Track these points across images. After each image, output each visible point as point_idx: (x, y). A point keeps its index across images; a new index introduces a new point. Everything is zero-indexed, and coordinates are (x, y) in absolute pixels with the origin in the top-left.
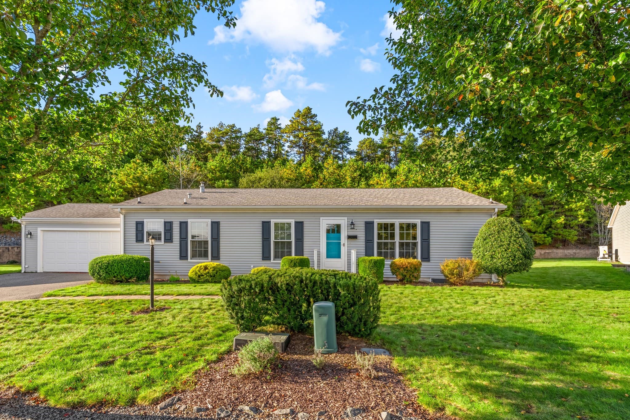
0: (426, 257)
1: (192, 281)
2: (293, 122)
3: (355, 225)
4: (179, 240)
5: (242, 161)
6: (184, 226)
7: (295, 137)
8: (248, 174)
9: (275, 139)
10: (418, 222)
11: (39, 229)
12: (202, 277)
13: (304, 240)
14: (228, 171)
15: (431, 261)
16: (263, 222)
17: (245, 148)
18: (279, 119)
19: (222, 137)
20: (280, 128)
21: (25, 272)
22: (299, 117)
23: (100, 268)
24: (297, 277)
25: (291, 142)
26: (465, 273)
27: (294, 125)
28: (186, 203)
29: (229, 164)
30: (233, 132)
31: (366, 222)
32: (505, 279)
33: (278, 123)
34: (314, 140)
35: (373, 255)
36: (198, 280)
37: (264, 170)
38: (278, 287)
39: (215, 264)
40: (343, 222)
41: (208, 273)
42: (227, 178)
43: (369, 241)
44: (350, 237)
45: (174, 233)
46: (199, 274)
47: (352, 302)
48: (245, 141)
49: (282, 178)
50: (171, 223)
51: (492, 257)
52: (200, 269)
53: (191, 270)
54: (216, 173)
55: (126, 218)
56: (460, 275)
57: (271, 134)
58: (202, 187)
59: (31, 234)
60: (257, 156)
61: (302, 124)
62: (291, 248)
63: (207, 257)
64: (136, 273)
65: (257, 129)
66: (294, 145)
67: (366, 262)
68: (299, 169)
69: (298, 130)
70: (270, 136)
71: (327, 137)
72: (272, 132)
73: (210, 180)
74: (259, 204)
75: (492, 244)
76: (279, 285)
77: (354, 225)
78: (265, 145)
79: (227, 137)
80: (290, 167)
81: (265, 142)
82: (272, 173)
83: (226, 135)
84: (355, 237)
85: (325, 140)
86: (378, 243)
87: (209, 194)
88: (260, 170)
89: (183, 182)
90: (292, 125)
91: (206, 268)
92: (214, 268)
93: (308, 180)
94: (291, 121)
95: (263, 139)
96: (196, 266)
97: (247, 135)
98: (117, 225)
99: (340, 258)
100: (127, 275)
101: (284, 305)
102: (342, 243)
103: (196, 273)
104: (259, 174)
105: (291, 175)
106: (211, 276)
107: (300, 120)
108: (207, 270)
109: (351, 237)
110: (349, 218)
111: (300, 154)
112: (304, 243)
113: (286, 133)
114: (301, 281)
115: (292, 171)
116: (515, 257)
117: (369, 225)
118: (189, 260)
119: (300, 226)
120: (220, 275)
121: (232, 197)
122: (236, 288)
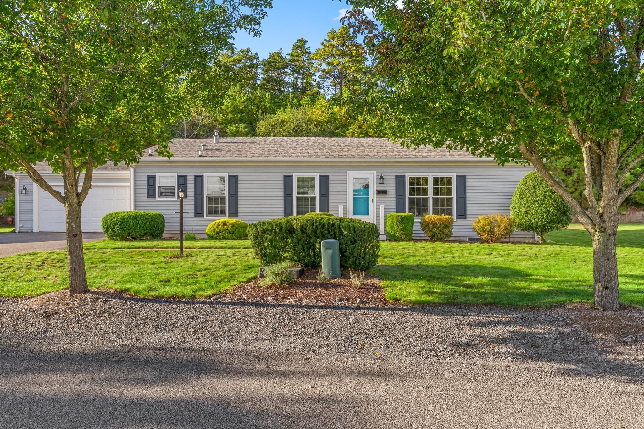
0: (462, 215)
1: (211, 238)
2: (325, 46)
3: (385, 180)
4: (193, 195)
5: (260, 98)
6: (199, 180)
7: (328, 64)
8: (268, 116)
9: (302, 67)
10: (454, 176)
12: (220, 234)
13: (330, 196)
14: (242, 112)
15: (468, 219)
16: (285, 176)
17: (263, 79)
18: (307, 41)
19: (233, 65)
20: (309, 53)
21: (19, 232)
22: (333, 38)
23: (115, 224)
24: (309, 220)
25: (323, 71)
26: (496, 229)
27: (327, 49)
28: (201, 156)
29: (244, 103)
30: (247, 58)
31: (396, 176)
32: (544, 237)
33: (307, 46)
34: (353, 68)
35: (405, 212)
36: (216, 236)
37: (288, 110)
38: (294, 228)
39: (233, 220)
40: (371, 176)
41: (227, 229)
42: (241, 121)
43: (400, 196)
44: (379, 193)
45: (188, 187)
46: (218, 230)
47: (353, 240)
48: (263, 69)
49: (310, 120)
50: (185, 177)
51: (527, 213)
52: (219, 225)
53: (208, 227)
54: (227, 115)
55: (136, 171)
56: (491, 232)
57: (298, 61)
58: (216, 136)
59: (25, 189)
60: (279, 90)
61: (337, 48)
62: (315, 204)
63: (225, 213)
64: (151, 229)
65: (279, 54)
66: (327, 74)
67: (392, 218)
68: (332, 108)
69: (332, 55)
70: (297, 63)
71: (371, 64)
72: (297, 58)
73: (220, 124)
74: (281, 156)
75: (527, 200)
76: (295, 226)
77: (383, 179)
78: (289, 75)
79: (240, 65)
80: (321, 107)
81: (289, 71)
82: (298, 114)
83: (239, 63)
84: (385, 192)
85: (368, 68)
86: (410, 198)
87: (224, 145)
88: (282, 109)
89: (186, 126)
90: (325, 50)
91: (224, 224)
92: (233, 225)
93: (344, 122)
94: (323, 44)
95: (287, 67)
96: (214, 223)
97: (265, 63)
98: (126, 180)
99: (368, 215)
100: (143, 231)
101: (298, 243)
103: (214, 230)
104: (281, 115)
105: (321, 116)
106: (230, 233)
107: (335, 42)
108: (226, 227)
110: (378, 171)
111: (335, 86)
112: (330, 198)
113: (316, 59)
114: (313, 224)
115: (323, 112)
116: (549, 212)
117: (400, 179)
118: (205, 217)
119: (324, 180)
120: (239, 232)
121: (250, 148)
122: (261, 229)
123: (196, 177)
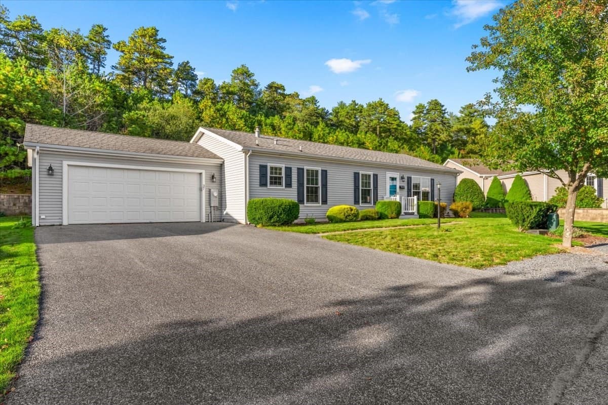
4: (297, 185)
6: (300, 172)
11: (65, 163)
16: (355, 173)
21: (40, 226)
28: (301, 151)
40: (397, 176)
43: (409, 190)
45: (292, 178)
55: (251, 160)
63: (318, 201)
86: (413, 192)
109: (401, 188)
112: (378, 191)
123: (298, 169)
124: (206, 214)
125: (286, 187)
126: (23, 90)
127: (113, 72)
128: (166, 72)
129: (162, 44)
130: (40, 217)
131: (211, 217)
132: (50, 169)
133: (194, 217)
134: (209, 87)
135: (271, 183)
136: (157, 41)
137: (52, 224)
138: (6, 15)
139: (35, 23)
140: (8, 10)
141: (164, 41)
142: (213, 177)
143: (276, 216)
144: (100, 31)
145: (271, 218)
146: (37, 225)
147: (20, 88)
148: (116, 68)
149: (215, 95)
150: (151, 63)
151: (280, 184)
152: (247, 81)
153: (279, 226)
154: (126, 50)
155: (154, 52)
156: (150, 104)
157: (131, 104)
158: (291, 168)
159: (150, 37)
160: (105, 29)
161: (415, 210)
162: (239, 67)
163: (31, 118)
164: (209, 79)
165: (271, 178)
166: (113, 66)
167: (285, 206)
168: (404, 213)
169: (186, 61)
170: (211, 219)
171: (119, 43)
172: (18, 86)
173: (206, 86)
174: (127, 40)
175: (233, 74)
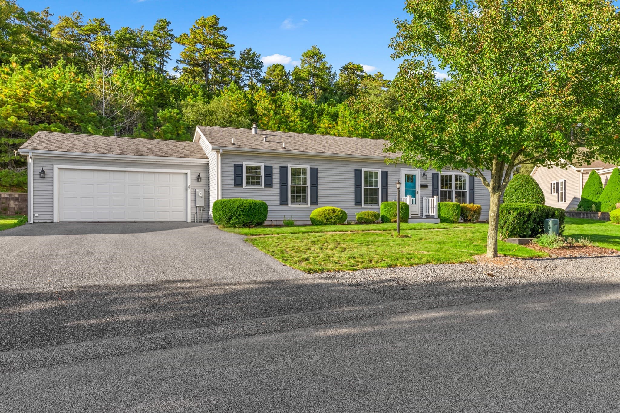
11: (56, 167)
102: (416, 192)
109: (423, 186)
124: (191, 215)
125: (265, 187)
126: (63, 96)
127: (178, 66)
128: (225, 62)
129: (225, 33)
130: (34, 215)
131: (197, 217)
132: (43, 172)
133: (180, 218)
134: (278, 74)
135: (248, 183)
136: (218, 30)
137: (44, 221)
138: (80, 20)
139: (104, 25)
140: (82, 15)
141: (225, 29)
142: (199, 177)
143: (235, 217)
144: (164, 25)
145: (230, 219)
146: (32, 222)
147: (60, 94)
148: (180, 61)
149: (285, 82)
150: (210, 54)
151: (259, 183)
152: (318, 64)
153: (239, 227)
154: (187, 43)
155: (214, 43)
156: (194, 99)
157: (174, 101)
158: (271, 167)
159: (210, 26)
160: (168, 23)
161: (435, 213)
162: (310, 49)
163: (72, 122)
164: (279, 65)
165: (247, 178)
166: (177, 60)
167: (245, 206)
168: (426, 216)
169: (249, 49)
170: (197, 220)
171: (181, 36)
172: (60, 93)
173: (274, 73)
174: (189, 32)
175: (302, 58)
